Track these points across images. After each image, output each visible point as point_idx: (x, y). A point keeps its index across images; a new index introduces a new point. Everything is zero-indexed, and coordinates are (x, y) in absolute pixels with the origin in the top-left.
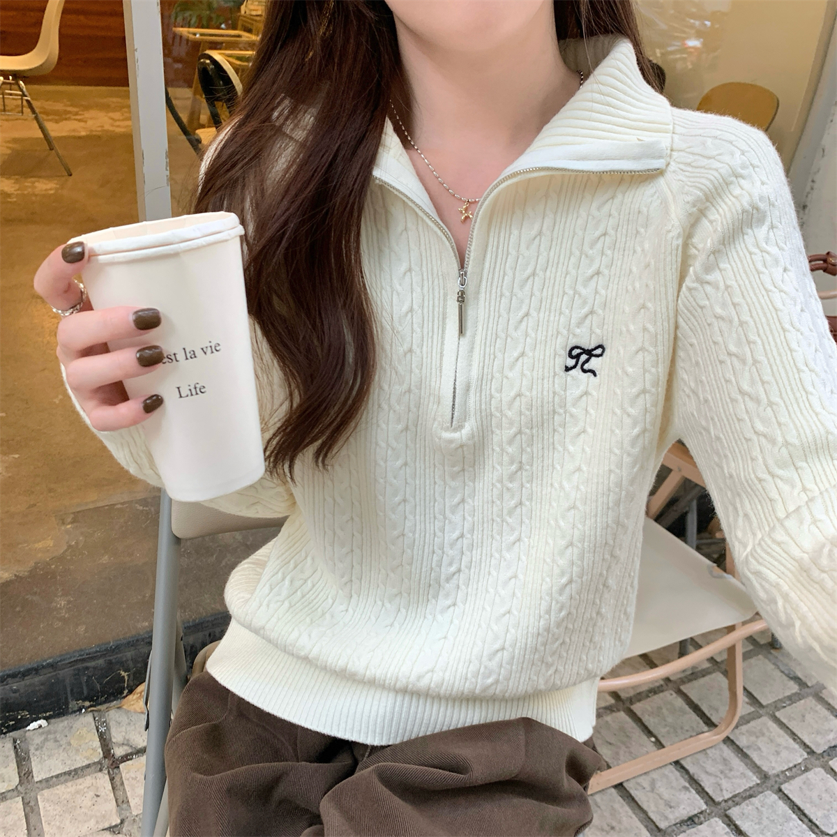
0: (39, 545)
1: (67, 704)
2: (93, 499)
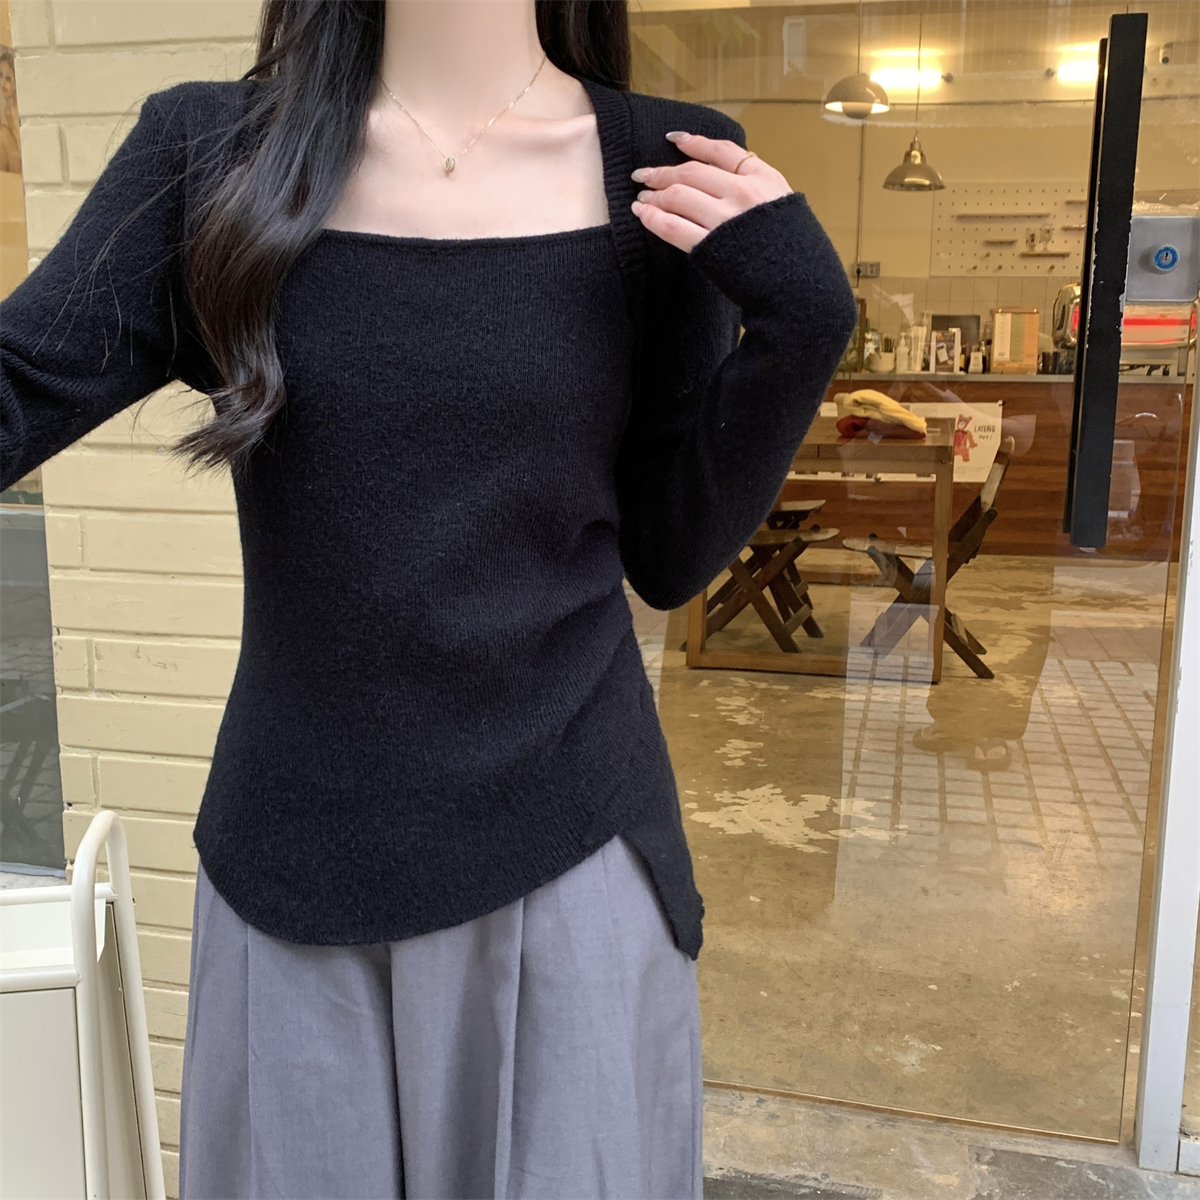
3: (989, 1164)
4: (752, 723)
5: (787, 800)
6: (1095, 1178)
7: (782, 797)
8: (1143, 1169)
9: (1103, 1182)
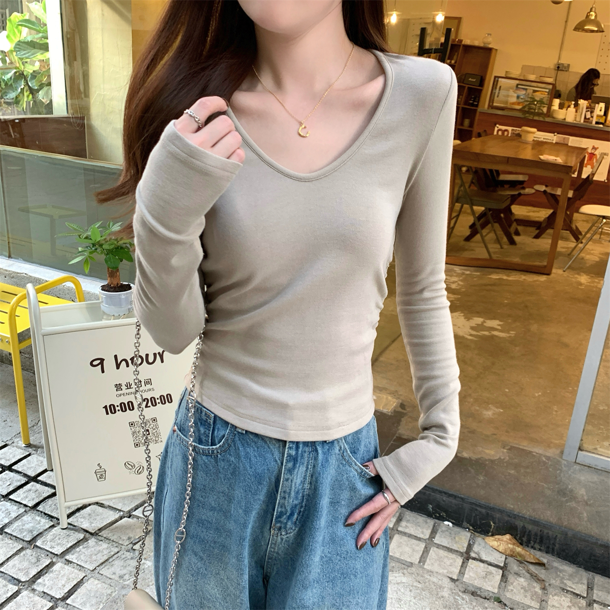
0: (487, 451)
1: (463, 522)
2: (525, 445)
3: (507, 449)
4: (457, 288)
5: (465, 318)
6: (544, 460)
7: (463, 317)
8: (564, 460)
9: (547, 461)
